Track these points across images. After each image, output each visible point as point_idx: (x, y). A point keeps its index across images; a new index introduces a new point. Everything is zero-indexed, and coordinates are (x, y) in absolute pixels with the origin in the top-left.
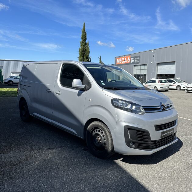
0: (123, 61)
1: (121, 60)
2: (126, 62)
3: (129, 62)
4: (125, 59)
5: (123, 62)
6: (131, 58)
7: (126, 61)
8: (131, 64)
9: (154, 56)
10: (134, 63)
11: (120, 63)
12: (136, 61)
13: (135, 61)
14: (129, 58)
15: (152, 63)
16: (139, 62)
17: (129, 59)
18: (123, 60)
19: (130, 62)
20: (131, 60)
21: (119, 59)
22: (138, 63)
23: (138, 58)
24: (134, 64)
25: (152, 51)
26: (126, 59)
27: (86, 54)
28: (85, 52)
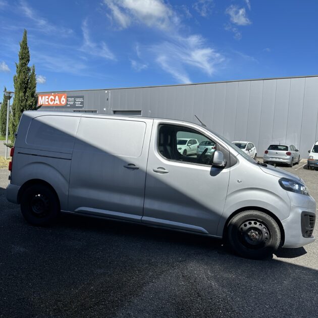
0: (51, 101)
1: (48, 99)
2: (59, 103)
3: (63, 103)
4: (55, 97)
5: (51, 103)
6: (68, 97)
7: (57, 102)
8: (68, 107)
9: (108, 99)
10: (73, 106)
11: (47, 103)
12: (78, 104)
13: (74, 104)
14: (63, 96)
15: (105, 109)
16: (83, 107)
17: (63, 99)
18: (51, 99)
19: (67, 104)
20: (67, 101)
21: (44, 97)
22: (81, 107)
23: (81, 100)
24: (73, 108)
25: (106, 92)
26: (57, 97)
27: (30, 89)
28: (27, 84)
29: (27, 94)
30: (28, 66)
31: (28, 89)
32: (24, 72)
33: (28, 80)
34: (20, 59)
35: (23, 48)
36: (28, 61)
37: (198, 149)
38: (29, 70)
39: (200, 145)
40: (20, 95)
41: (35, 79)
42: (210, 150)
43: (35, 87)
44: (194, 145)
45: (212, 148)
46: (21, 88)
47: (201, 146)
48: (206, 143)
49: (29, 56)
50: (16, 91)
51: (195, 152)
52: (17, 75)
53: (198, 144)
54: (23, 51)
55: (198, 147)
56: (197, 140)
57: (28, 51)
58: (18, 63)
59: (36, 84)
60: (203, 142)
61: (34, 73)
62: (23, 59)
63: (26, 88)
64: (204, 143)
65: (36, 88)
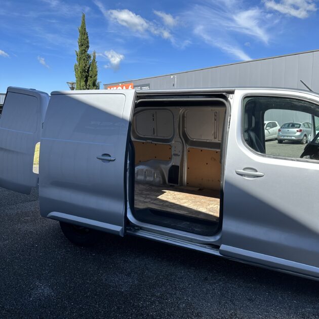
6: (134, 87)
9: (174, 85)
23: (147, 88)
25: (172, 77)
26: (124, 88)
27: (91, 77)
28: (88, 72)
29: (88, 83)
30: (88, 53)
31: (89, 78)
32: (84, 59)
33: (89, 68)
34: (80, 46)
35: (82, 34)
36: (88, 47)
37: (279, 133)
38: (89, 57)
39: (281, 128)
40: (82, 84)
41: (96, 66)
42: (295, 133)
43: (96, 75)
44: (274, 128)
45: (297, 131)
46: (81, 77)
47: (282, 130)
48: (288, 126)
49: (88, 42)
50: (77, 81)
51: (275, 136)
52: (77, 63)
53: (278, 127)
54: (82, 36)
55: (279, 130)
56: (277, 123)
57: (87, 37)
58: (78, 50)
59: (97, 72)
60: (285, 125)
61: (95, 60)
62: (82, 45)
63: (87, 77)
64: (287, 125)
65: (98, 76)
